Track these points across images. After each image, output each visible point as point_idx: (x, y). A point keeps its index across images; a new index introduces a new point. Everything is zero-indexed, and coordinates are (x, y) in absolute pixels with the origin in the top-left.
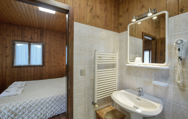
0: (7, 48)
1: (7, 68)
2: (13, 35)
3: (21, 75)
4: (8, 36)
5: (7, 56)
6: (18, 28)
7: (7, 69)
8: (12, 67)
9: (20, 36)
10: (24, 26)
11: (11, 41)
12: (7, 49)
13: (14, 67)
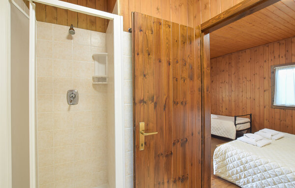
0: (265, 78)
1: (265, 107)
2: (273, 59)
3: (285, 121)
4: (265, 61)
5: (265, 91)
6: (280, 44)
7: (265, 109)
8: (272, 108)
9: (284, 57)
10: (289, 38)
11: (270, 67)
12: (265, 80)
13: (274, 107)
